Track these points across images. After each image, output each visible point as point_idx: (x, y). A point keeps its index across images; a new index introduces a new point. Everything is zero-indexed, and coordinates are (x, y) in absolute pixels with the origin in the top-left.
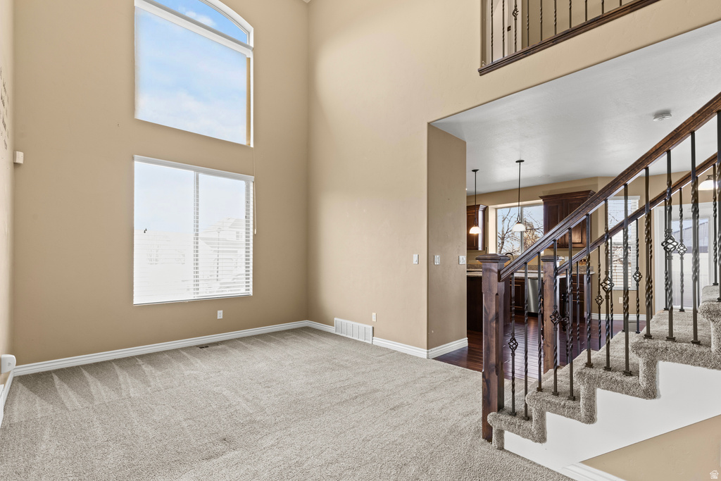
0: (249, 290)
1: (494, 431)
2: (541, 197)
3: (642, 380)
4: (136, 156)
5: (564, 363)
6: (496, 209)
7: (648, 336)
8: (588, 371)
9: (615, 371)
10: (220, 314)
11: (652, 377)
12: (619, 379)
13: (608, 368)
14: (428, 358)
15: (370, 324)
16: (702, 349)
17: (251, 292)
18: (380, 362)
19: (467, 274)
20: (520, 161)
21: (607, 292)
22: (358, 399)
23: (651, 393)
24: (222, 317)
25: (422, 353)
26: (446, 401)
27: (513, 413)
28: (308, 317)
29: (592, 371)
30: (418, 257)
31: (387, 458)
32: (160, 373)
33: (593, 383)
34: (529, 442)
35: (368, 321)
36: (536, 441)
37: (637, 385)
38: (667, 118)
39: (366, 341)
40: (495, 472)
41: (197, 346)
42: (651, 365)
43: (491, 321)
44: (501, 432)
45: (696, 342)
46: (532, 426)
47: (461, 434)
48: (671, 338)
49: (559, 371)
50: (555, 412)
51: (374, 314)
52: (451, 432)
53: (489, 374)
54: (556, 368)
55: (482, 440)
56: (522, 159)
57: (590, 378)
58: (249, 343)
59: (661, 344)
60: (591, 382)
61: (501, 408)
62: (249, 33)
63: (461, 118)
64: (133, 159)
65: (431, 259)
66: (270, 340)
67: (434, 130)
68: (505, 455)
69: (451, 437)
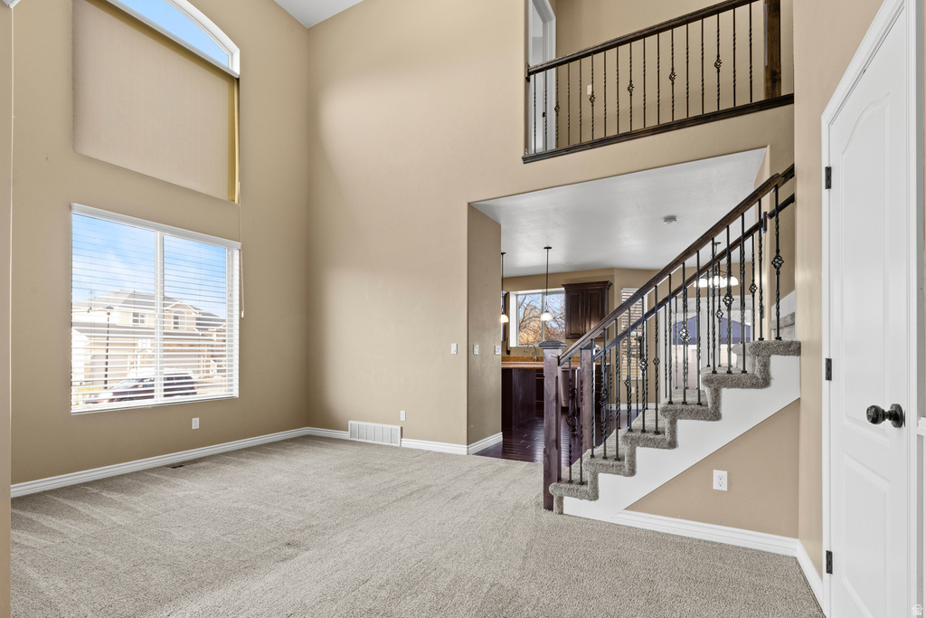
0: (232, 390)
1: (555, 499)
2: (563, 286)
3: (667, 436)
4: (76, 205)
5: (598, 444)
6: (517, 295)
7: (670, 403)
8: (630, 434)
9: (648, 432)
10: (196, 423)
11: (673, 432)
12: (652, 437)
13: (644, 431)
14: (468, 454)
15: (397, 424)
16: (704, 408)
17: (236, 393)
18: (419, 462)
19: (501, 366)
20: (548, 248)
21: (643, 371)
22: (415, 495)
23: (672, 444)
24: (198, 427)
25: (461, 449)
26: (501, 487)
27: (571, 482)
28: (308, 424)
29: (633, 434)
30: (456, 348)
31: (468, 533)
32: (140, 498)
33: (634, 443)
34: (585, 502)
35: (396, 421)
36: (591, 500)
37: (664, 440)
38: (674, 222)
39: (393, 444)
40: (562, 528)
41: (167, 466)
42: (673, 423)
43: (552, 402)
44: (561, 499)
45: (700, 404)
46: (587, 488)
47: (525, 508)
48: (685, 403)
49: (595, 450)
50: (606, 472)
51: (403, 412)
52: (516, 508)
53: (550, 450)
54: (593, 448)
55: (543, 510)
56: (550, 246)
57: (632, 439)
58: (242, 457)
59: (679, 407)
60: (633, 442)
61: (559, 479)
62: (232, 55)
63: (503, 202)
64: (70, 208)
65: (471, 349)
66: (269, 452)
67: (473, 209)
68: (565, 517)
69: (517, 511)
